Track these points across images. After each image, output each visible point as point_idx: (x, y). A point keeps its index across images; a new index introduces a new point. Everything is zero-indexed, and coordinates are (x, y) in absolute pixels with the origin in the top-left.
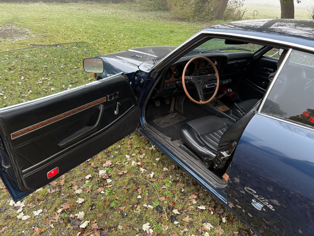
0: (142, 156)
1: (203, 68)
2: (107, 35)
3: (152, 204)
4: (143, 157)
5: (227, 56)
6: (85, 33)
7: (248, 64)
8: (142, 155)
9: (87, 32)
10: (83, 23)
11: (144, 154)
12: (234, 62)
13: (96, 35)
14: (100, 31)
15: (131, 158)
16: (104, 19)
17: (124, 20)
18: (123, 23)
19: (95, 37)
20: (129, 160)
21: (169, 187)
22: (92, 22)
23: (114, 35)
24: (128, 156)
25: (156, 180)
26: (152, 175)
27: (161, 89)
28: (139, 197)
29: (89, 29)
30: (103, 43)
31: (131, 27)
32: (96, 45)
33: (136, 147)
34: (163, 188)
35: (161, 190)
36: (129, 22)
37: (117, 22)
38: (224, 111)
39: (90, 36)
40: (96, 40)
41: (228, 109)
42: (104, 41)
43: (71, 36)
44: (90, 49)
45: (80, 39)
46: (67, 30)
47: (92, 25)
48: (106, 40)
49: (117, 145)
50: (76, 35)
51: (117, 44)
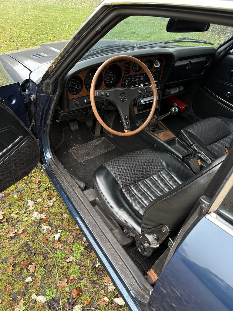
0: (50, 203)
1: (136, 73)
2: (49, 26)
3: (44, 294)
4: (52, 203)
5: (174, 54)
6: (25, 24)
7: (208, 64)
8: (51, 201)
9: (27, 24)
10: (26, 13)
11: (54, 199)
12: (186, 62)
13: (37, 27)
14: (42, 22)
15: (34, 206)
16: (51, 8)
17: (74, 8)
18: (72, 12)
19: (35, 29)
20: (31, 208)
21: (78, 258)
22: (36, 12)
23: (57, 27)
24: (31, 203)
25: (62, 245)
26: (57, 236)
27: (66, 110)
28: (29, 279)
29: (31, 20)
30: (41, 36)
31: (79, 16)
32: (33, 39)
33: (45, 187)
34: (68, 261)
35: (65, 264)
36: (79, 11)
37: (66, 11)
38: (166, 139)
39: (29, 28)
40: (34, 33)
41: (173, 136)
42: (44, 34)
43: (8, 29)
44: (25, 44)
45: (16, 32)
46: (5, 22)
47: (36, 15)
48: (46, 33)
49: (21, 185)
50: (14, 28)
51: (59, 38)
